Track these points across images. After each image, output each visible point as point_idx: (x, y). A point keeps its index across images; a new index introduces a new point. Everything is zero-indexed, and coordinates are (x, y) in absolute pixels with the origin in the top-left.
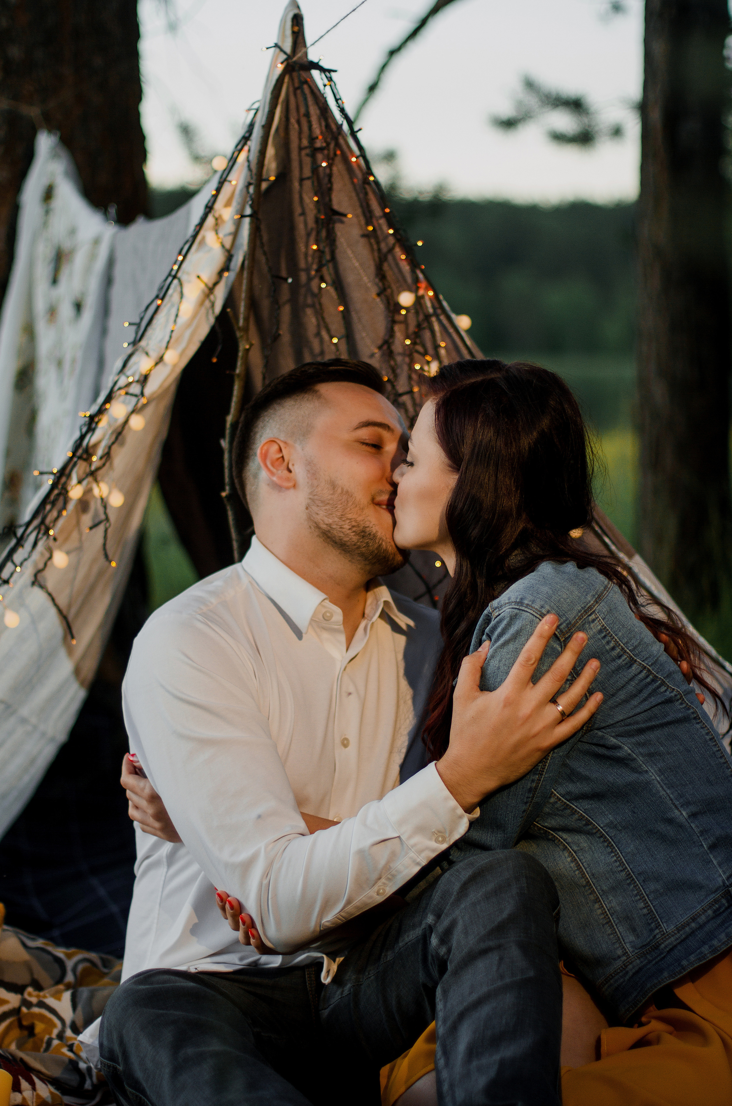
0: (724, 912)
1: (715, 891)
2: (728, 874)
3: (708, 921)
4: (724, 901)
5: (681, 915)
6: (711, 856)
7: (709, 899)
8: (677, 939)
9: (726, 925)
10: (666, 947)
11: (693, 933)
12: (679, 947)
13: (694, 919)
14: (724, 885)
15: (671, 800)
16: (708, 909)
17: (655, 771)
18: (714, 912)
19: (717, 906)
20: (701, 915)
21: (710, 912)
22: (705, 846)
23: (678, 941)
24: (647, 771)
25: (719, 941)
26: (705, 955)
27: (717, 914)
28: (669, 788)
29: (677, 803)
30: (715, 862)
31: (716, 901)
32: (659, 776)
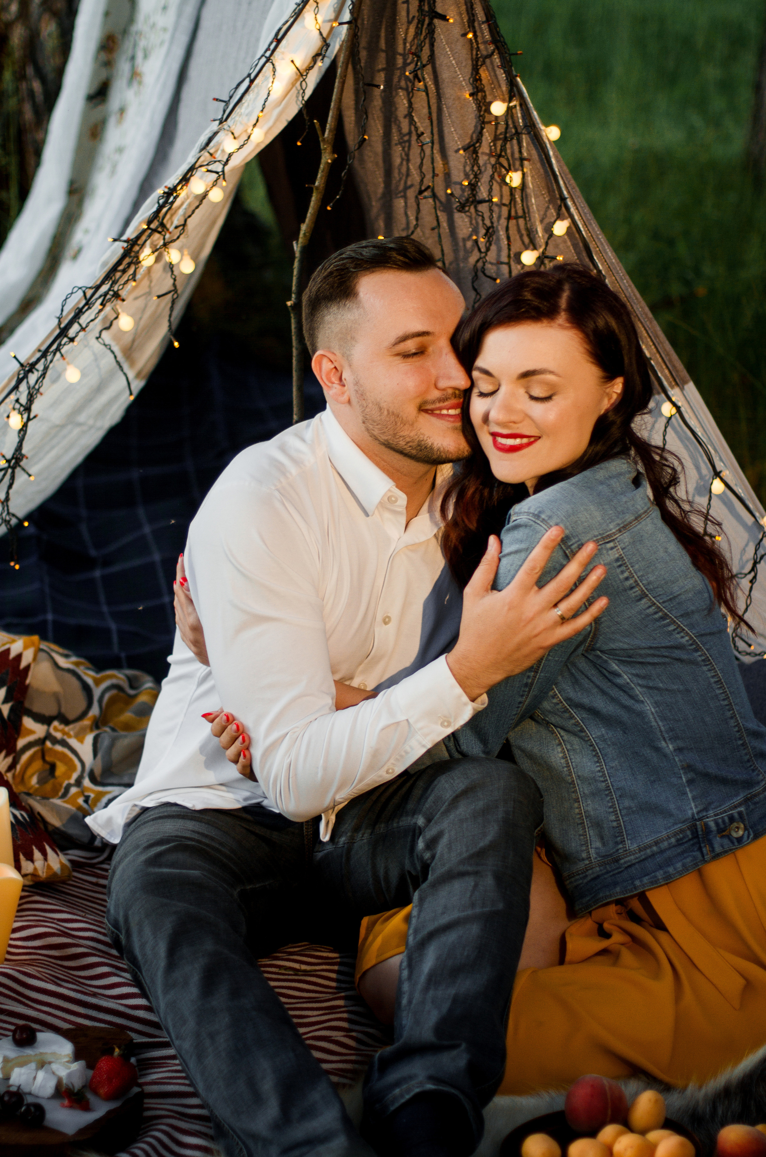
0: (686, 842)
1: (684, 822)
2: (699, 809)
3: (670, 848)
4: (689, 833)
5: (646, 836)
6: (688, 789)
7: (675, 827)
8: (637, 858)
9: (685, 855)
10: (625, 863)
11: (653, 855)
12: (637, 866)
13: (656, 843)
14: (693, 818)
15: (661, 731)
16: (673, 837)
17: (651, 703)
18: (678, 840)
19: (681, 835)
20: (664, 840)
21: (673, 840)
22: (684, 779)
23: (637, 860)
24: (642, 701)
25: (675, 869)
26: (658, 879)
27: (679, 843)
28: (661, 721)
29: (666, 736)
30: (690, 795)
31: (682, 831)
32: (654, 708)
